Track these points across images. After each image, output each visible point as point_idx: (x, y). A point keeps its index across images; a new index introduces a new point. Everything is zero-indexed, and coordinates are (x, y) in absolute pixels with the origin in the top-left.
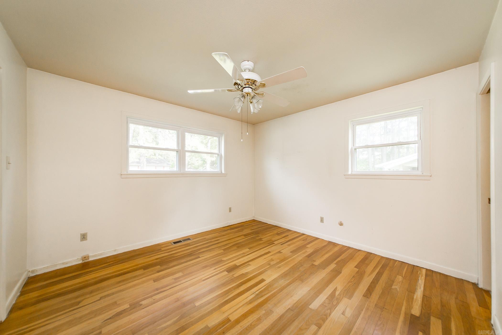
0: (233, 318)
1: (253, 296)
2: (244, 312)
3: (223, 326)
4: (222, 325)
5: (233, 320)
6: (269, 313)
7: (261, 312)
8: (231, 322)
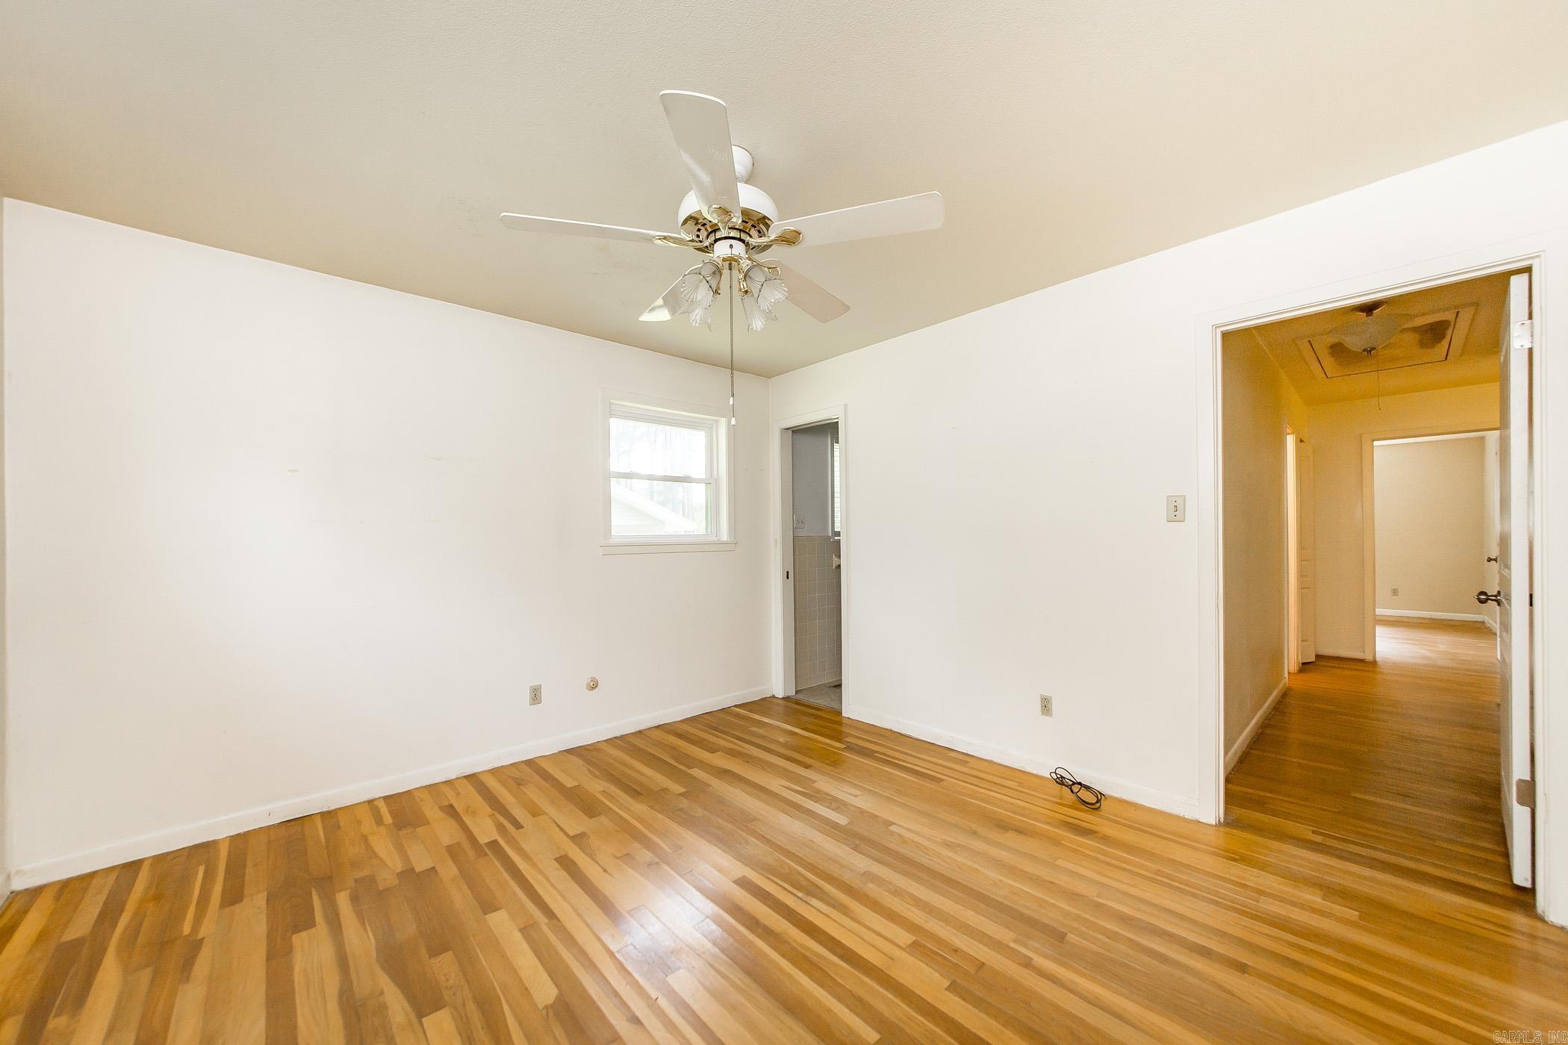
0: (905, 938)
1: (814, 902)
2: (881, 918)
3: (936, 953)
4: (934, 956)
5: (910, 936)
6: (868, 876)
7: (872, 889)
8: (918, 939)
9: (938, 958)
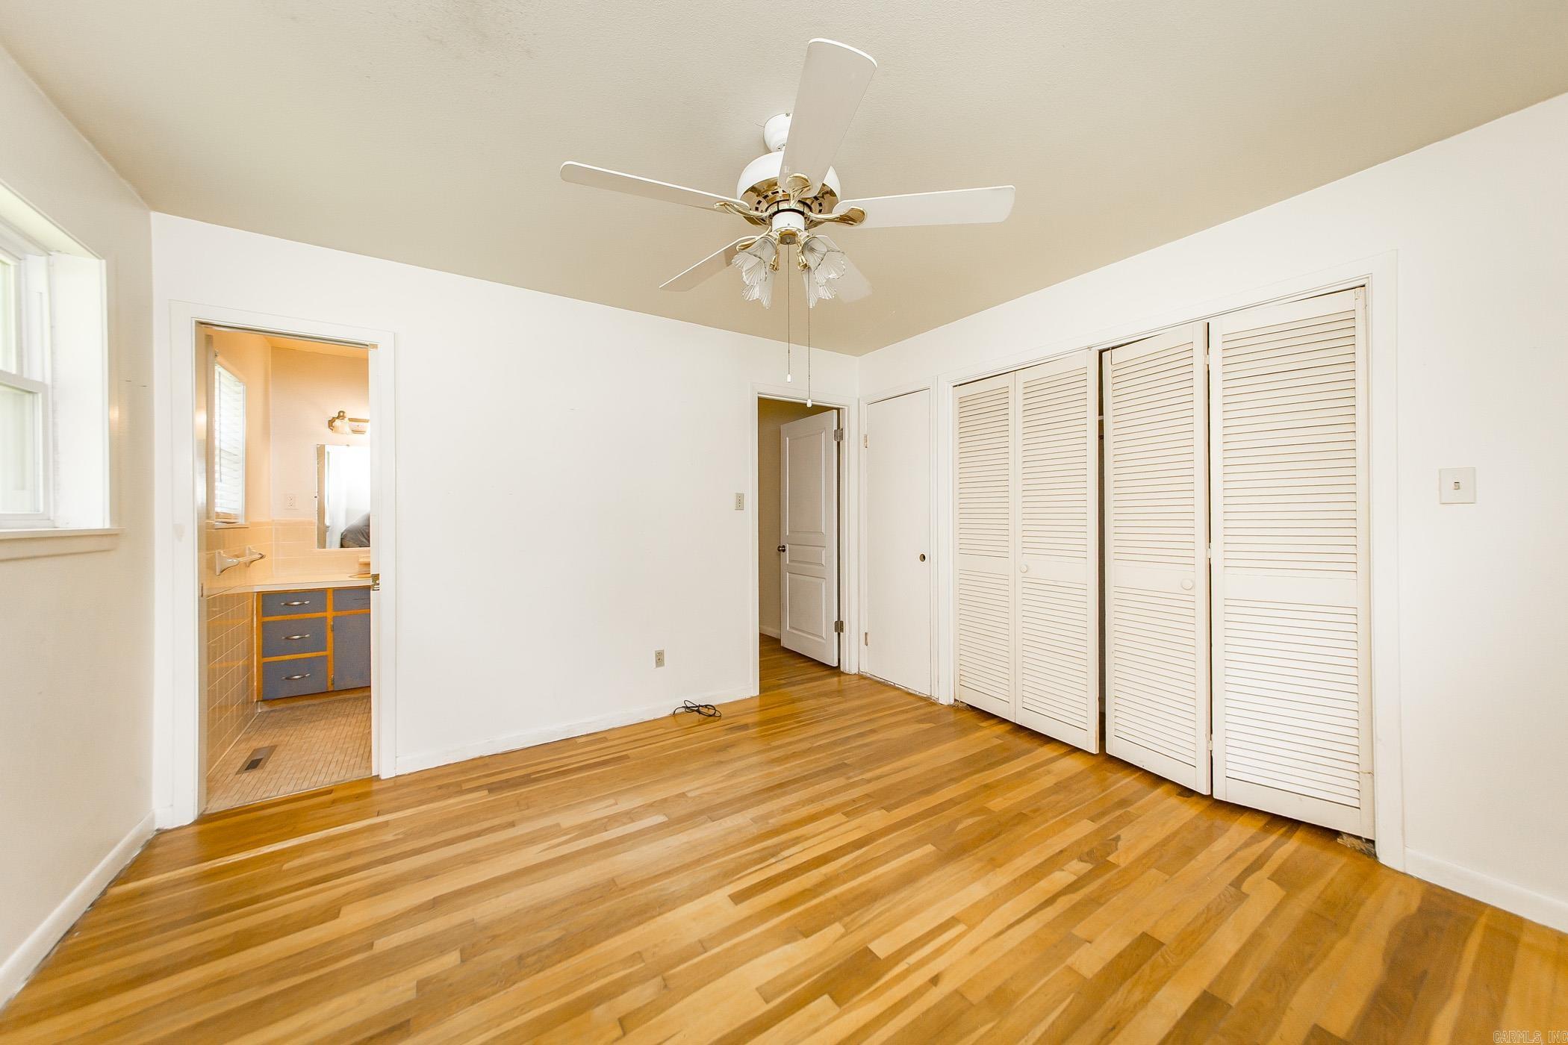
5: (838, 815)
6: (761, 820)
8: (842, 813)
9: (859, 809)
